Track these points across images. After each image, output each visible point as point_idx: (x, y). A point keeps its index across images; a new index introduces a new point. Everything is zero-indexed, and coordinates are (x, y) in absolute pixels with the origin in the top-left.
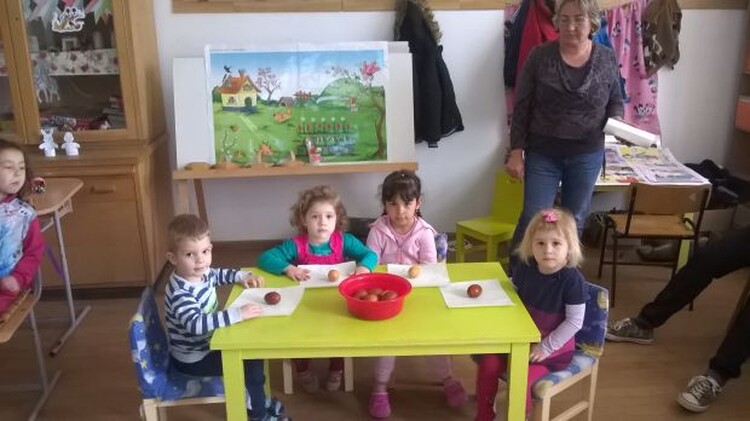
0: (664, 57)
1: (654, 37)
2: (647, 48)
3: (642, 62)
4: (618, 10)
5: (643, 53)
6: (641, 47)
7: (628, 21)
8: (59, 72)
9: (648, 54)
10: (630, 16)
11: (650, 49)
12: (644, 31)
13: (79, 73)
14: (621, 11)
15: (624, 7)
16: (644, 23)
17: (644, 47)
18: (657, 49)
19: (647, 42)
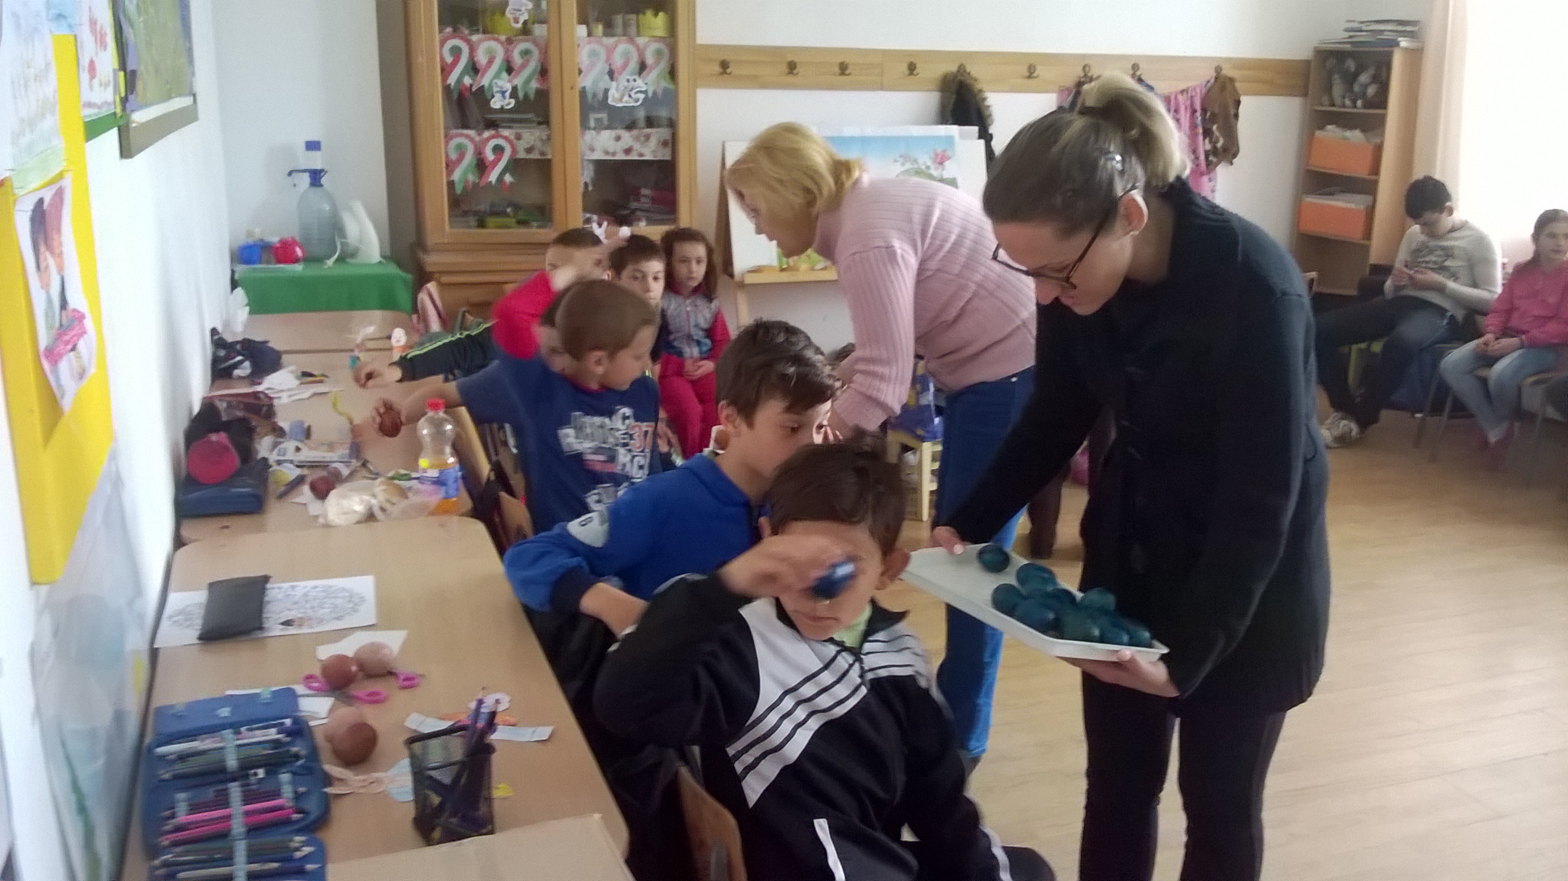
0: (1225, 149)
1: (1215, 127)
2: (1207, 140)
3: (1202, 157)
4: (1176, 98)
5: (1204, 145)
6: (1201, 138)
7: (1186, 108)
8: (598, 155)
9: (1208, 147)
10: (1188, 103)
11: (1210, 142)
12: (1204, 120)
13: (621, 156)
14: (1180, 97)
15: (1182, 92)
16: (1204, 110)
17: (1204, 140)
18: (1217, 141)
19: (1207, 133)
